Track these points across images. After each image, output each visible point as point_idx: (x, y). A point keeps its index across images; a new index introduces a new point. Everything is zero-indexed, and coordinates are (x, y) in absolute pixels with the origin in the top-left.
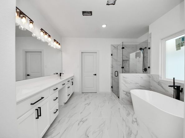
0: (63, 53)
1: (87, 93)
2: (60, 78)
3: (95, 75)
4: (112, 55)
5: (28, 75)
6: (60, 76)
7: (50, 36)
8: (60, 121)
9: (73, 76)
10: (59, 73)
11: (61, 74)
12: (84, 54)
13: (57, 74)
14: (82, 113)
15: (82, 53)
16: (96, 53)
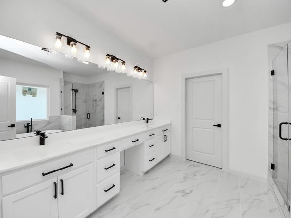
0: (155, 85)
1: (196, 164)
2: (148, 126)
3: (219, 126)
4: (273, 73)
5: (119, 118)
6: (148, 122)
7: (124, 62)
8: (116, 207)
9: (170, 124)
10: (146, 119)
11: (148, 119)
12: (190, 82)
13: (144, 119)
14: (159, 209)
15: (187, 79)
16: (221, 74)
